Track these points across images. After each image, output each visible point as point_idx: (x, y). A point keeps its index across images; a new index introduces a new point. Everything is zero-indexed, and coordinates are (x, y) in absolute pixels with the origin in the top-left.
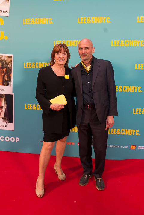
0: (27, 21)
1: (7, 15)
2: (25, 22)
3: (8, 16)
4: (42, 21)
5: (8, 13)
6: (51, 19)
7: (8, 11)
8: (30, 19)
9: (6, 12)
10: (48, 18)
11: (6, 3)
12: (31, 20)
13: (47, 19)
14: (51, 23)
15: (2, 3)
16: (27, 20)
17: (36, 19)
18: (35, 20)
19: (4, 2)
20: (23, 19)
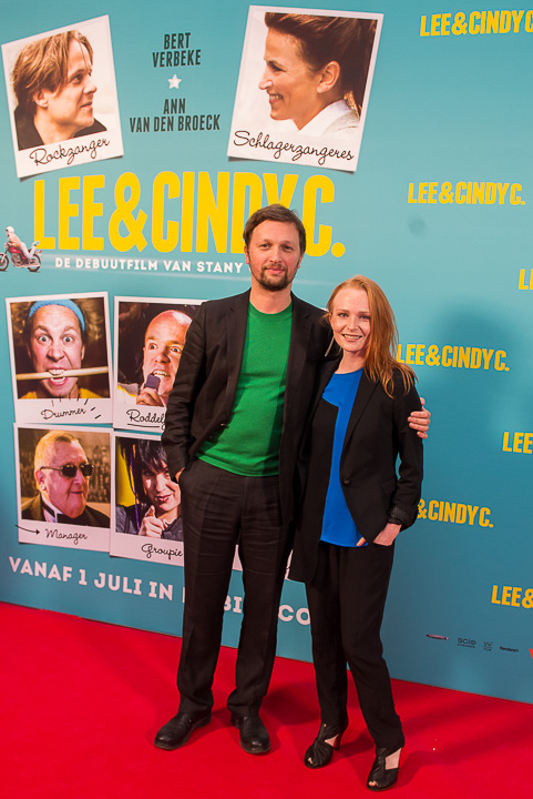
0: (424, 194)
1: (351, 165)
2: (415, 197)
3: (351, 172)
4: (482, 193)
5: (355, 160)
6: (519, 187)
7: (355, 153)
8: (436, 184)
9: (347, 155)
10: (507, 185)
11: (350, 123)
12: (438, 189)
13: (503, 188)
14: (516, 201)
15: (333, 124)
16: (426, 188)
17: (460, 185)
18: (454, 190)
19: (342, 118)
20: (411, 185)
